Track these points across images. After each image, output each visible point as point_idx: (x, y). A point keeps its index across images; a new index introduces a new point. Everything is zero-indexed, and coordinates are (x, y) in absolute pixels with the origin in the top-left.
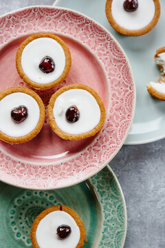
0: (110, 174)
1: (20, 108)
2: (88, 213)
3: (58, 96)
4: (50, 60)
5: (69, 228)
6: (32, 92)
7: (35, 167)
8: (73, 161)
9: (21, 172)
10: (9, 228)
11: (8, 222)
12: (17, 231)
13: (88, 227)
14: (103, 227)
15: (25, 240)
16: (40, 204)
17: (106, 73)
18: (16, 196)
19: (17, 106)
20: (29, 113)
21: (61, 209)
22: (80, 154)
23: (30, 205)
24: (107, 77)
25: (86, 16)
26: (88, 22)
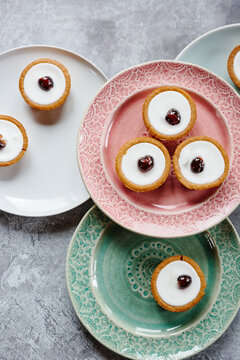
0: (230, 227)
1: (147, 158)
2: (206, 265)
3: (183, 146)
4: (176, 113)
5: (189, 278)
6: (158, 143)
7: (158, 217)
8: (195, 211)
9: (144, 220)
10: (126, 279)
11: (125, 273)
12: (133, 283)
13: (206, 279)
14: (222, 280)
15: (142, 292)
16: (157, 256)
17: (229, 127)
18: (134, 248)
19: (143, 156)
20: (155, 162)
21: (182, 259)
22: (202, 204)
23: (148, 257)
24: (230, 131)
25: (210, 71)
26: (212, 77)
